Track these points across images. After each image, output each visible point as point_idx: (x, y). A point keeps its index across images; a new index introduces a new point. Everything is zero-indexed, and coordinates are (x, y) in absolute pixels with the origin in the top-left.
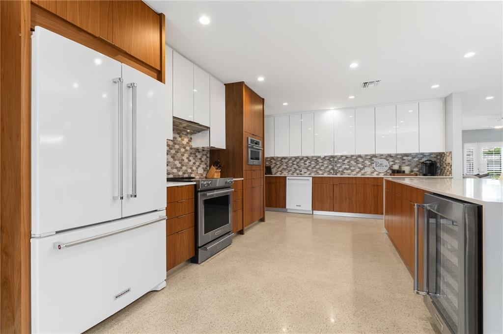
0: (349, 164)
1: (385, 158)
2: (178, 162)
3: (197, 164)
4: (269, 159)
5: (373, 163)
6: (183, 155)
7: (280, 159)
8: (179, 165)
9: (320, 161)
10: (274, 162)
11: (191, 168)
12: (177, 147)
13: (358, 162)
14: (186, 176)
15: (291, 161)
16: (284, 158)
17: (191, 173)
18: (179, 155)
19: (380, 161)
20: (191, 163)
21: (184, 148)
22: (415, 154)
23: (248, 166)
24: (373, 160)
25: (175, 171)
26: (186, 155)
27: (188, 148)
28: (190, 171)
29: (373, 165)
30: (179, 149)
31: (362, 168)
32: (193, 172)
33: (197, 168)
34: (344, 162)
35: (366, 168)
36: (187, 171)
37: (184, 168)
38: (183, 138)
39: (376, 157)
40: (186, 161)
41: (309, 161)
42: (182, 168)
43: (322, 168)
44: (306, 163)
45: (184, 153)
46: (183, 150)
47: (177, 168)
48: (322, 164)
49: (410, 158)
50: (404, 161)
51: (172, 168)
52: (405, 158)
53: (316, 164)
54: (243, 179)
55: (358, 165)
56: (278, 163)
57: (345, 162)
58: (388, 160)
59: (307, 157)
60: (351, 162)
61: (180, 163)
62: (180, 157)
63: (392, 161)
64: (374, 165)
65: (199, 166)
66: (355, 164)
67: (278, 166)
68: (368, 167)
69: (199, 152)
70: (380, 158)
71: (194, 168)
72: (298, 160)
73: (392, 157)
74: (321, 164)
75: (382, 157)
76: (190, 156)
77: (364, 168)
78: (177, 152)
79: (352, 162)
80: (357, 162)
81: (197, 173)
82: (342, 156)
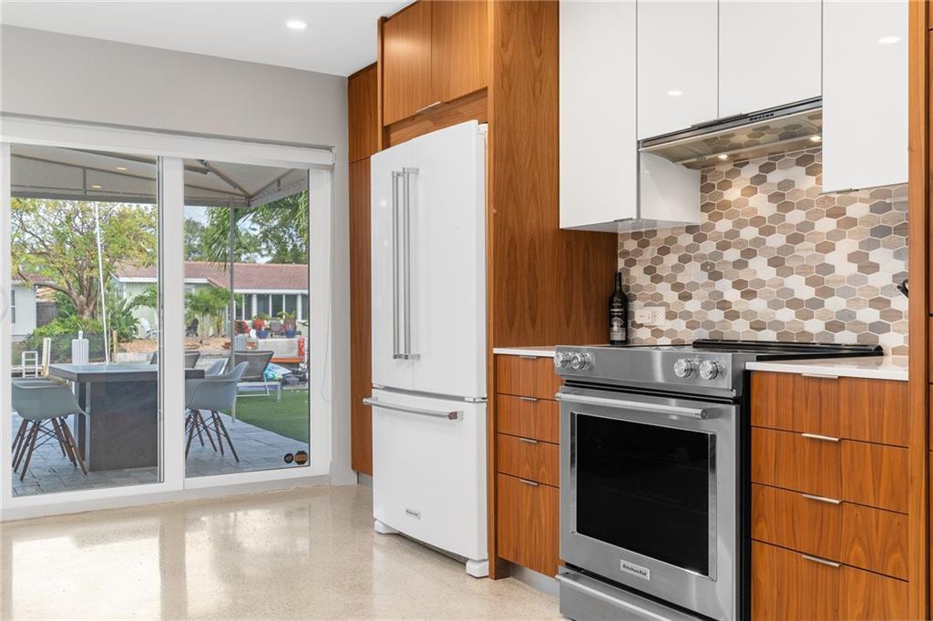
2: (802, 279)
6: (826, 247)
8: (806, 293)
11: (878, 303)
12: (796, 217)
14: (846, 338)
17: (880, 328)
18: (805, 249)
21: (836, 213)
25: (786, 315)
26: (848, 245)
28: (869, 315)
30: (807, 226)
37: (835, 304)
40: (846, 269)
42: (821, 304)
45: (837, 235)
46: (826, 225)
47: (794, 304)
61: (809, 282)
62: (813, 257)
76: (870, 245)
78: (795, 239)
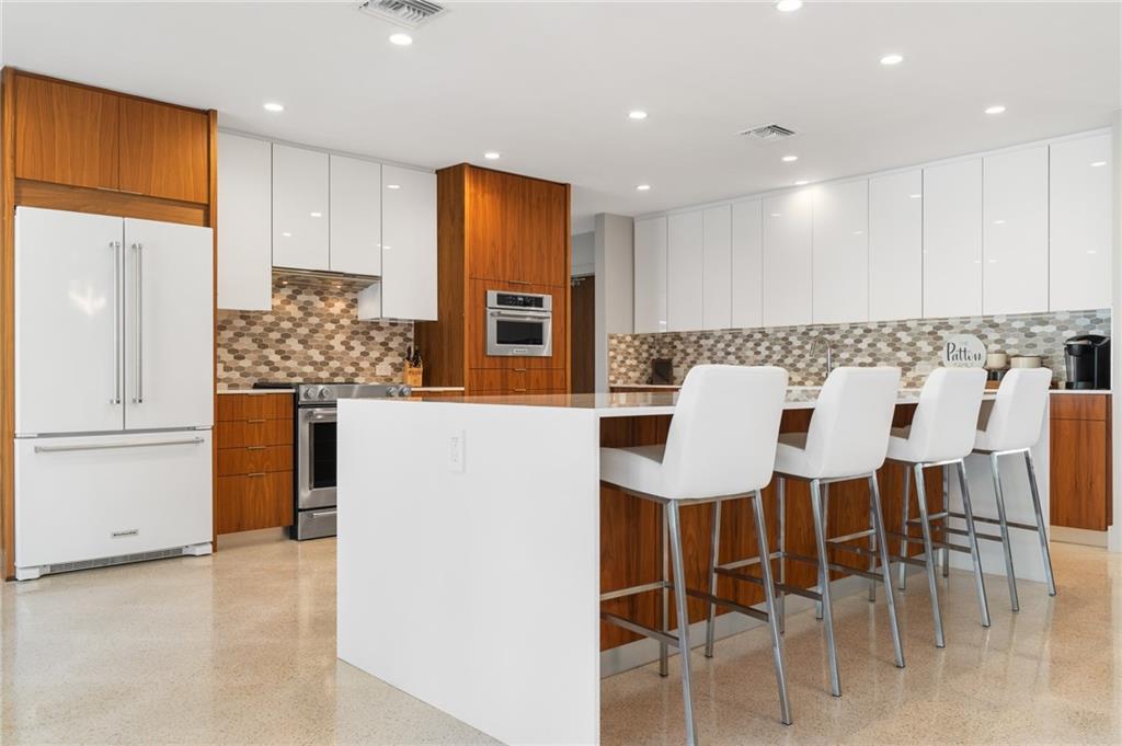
0: (871, 350)
1: (974, 332)
2: (318, 352)
3: (374, 354)
4: (668, 340)
5: (941, 348)
6: (330, 337)
7: (693, 338)
8: (319, 358)
9: (796, 342)
10: (680, 347)
11: (354, 364)
12: (314, 320)
13: (898, 345)
15: (721, 345)
16: (705, 335)
18: (319, 337)
19: (959, 340)
20: (355, 354)
21: (335, 321)
22: (1067, 317)
23: (486, 360)
24: (941, 338)
26: (340, 337)
27: (345, 322)
28: (350, 370)
29: (939, 353)
30: (320, 326)
31: (909, 364)
32: (360, 373)
33: (373, 365)
34: (860, 346)
35: (920, 365)
36: (342, 370)
37: (334, 364)
38: (330, 301)
39: (951, 327)
40: (340, 348)
41: (768, 344)
42: (327, 364)
43: (801, 365)
44: (759, 349)
45: (335, 332)
46: (330, 327)
47: (313, 363)
48: (800, 352)
49: (1050, 329)
50: (1031, 341)
51: (302, 364)
52: (1036, 329)
53: (783, 352)
54: (462, 389)
55: (899, 354)
56: (690, 350)
57: (863, 346)
58: (982, 337)
59: (762, 332)
60: (879, 345)
61: (321, 353)
62: (323, 341)
63: (997, 342)
64: (943, 354)
65: (379, 360)
66: (890, 350)
67: (689, 359)
68: (926, 359)
69: (380, 329)
70: (962, 332)
71: (364, 364)
72: (739, 341)
73: (997, 325)
74: (797, 352)
75: (967, 327)
76: (351, 338)
77: (913, 364)
78: (314, 331)
79: (882, 346)
80: (895, 344)
81: (374, 375)
82: (854, 327)
